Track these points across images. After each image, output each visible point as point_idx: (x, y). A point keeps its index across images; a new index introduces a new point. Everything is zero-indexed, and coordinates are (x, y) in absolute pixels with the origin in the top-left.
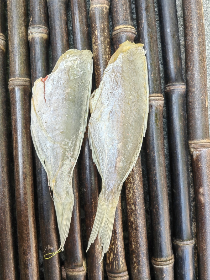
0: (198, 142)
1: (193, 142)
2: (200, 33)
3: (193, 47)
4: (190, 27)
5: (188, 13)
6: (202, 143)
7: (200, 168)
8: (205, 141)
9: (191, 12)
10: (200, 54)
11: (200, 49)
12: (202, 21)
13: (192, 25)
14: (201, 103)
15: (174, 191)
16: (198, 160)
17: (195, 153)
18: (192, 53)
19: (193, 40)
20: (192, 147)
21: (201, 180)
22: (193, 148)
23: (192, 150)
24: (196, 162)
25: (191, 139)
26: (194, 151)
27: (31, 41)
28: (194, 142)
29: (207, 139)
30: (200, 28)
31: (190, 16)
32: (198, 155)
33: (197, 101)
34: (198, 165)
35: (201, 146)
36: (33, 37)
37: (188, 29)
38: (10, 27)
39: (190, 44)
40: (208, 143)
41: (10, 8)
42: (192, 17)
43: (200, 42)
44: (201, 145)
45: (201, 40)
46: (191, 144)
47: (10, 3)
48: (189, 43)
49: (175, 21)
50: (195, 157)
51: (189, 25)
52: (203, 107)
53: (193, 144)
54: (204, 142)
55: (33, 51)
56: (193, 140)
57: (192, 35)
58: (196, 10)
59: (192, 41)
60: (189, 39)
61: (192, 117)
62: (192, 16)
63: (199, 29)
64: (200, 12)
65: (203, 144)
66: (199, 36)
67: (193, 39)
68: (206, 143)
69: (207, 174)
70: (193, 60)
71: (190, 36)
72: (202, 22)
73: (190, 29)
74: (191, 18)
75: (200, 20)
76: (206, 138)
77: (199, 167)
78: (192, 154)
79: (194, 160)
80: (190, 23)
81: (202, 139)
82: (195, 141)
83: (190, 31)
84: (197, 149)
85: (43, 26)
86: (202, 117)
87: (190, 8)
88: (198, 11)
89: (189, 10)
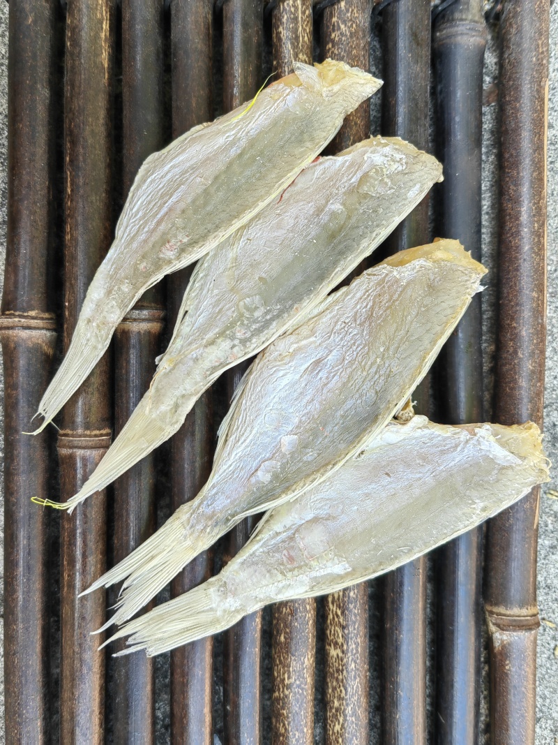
0: (508, 612)
1: (495, 609)
2: (534, 350)
3: (515, 381)
4: (512, 332)
5: (508, 293)
6: (519, 616)
7: (507, 675)
8: (524, 612)
9: (516, 295)
10: (531, 402)
11: (529, 389)
12: (542, 319)
13: (515, 328)
14: (522, 518)
15: (441, 718)
16: (506, 654)
17: (500, 638)
18: (511, 396)
19: (515, 364)
20: (494, 621)
21: (507, 700)
22: (494, 624)
23: (493, 628)
24: (499, 657)
25: (491, 601)
26: (496, 632)
27: (119, 337)
28: (498, 611)
29: (529, 608)
30: (535, 337)
31: (512, 303)
32: (505, 642)
33: (513, 513)
34: (504, 666)
35: (514, 624)
36: (126, 330)
37: (507, 333)
38: (69, 302)
39: (507, 371)
40: (531, 616)
41: (72, 253)
42: (518, 308)
43: (533, 372)
44: (515, 620)
45: (534, 367)
46: (491, 613)
47: (74, 242)
48: (505, 369)
49: (475, 309)
50: (497, 644)
51: (508, 324)
52: (527, 528)
53: (495, 616)
54: (522, 614)
55: (124, 364)
56: (497, 604)
57: (516, 352)
58: (530, 291)
59: (512, 366)
60: (506, 358)
61: (498, 548)
62: (517, 304)
63: (533, 340)
64: (538, 297)
65: (520, 620)
66: (530, 356)
67: (516, 361)
68: (527, 616)
69: (523, 689)
70: (513, 414)
71: (508, 351)
72: (540, 321)
73: (512, 335)
74: (514, 309)
75: (538, 317)
76: (527, 605)
77: (505, 671)
78: (492, 636)
79: (496, 651)
80: (511, 321)
81: (519, 606)
82: (502, 610)
83: (511, 340)
84: (503, 630)
85: (153, 305)
86: (521, 554)
87: (515, 284)
88: (535, 294)
89: (511, 287)
